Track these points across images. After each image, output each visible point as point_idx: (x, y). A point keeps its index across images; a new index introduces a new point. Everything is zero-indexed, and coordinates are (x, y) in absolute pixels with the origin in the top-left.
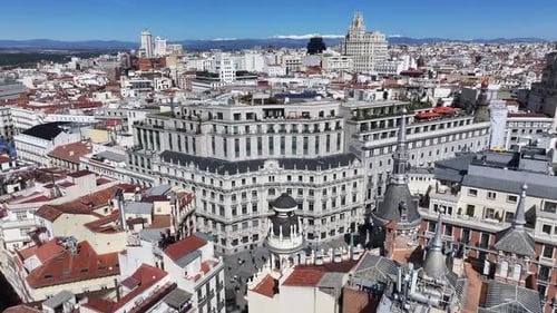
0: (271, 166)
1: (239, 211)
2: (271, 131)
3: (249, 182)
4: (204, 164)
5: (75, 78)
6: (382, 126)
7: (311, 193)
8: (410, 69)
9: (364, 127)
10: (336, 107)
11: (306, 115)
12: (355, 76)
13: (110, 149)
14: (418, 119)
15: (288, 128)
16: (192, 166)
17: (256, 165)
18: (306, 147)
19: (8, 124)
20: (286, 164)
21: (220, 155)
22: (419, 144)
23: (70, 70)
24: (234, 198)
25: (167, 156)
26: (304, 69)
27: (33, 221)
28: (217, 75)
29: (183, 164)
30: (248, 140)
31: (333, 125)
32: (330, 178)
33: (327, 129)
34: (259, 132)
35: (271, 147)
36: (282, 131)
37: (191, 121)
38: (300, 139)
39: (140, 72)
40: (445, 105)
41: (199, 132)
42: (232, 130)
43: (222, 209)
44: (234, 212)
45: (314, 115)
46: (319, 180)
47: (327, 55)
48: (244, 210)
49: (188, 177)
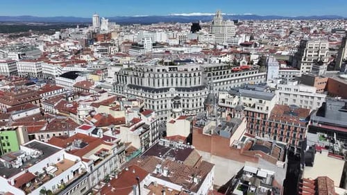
0: (172, 90)
1: (160, 107)
2: (172, 76)
3: (164, 96)
4: (146, 89)
5: (62, 45)
6: (217, 74)
7: (188, 101)
8: (245, 42)
9: (209, 75)
10: (198, 66)
11: (186, 70)
12: (215, 46)
13: (103, 83)
14: (233, 71)
15: (179, 75)
16: (141, 90)
17: (166, 90)
18: (186, 83)
19: (39, 71)
20: (178, 89)
21: (152, 86)
22: (233, 82)
23: (56, 40)
24: (158, 102)
25: (131, 86)
26: (188, 41)
27: (90, 108)
28: (143, 46)
29: (137, 89)
30: (163, 80)
31: (197, 74)
32: (195, 95)
33: (195, 75)
34: (167, 77)
35: (172, 83)
36: (177, 76)
37: (140, 72)
38: (184, 80)
39: (99, 42)
40: (254, 63)
41: (143, 77)
42: (156, 76)
43: (153, 107)
44: (158, 108)
45: (189, 70)
46: (191, 96)
47: (201, 34)
48: (162, 107)
49: (139, 94)
